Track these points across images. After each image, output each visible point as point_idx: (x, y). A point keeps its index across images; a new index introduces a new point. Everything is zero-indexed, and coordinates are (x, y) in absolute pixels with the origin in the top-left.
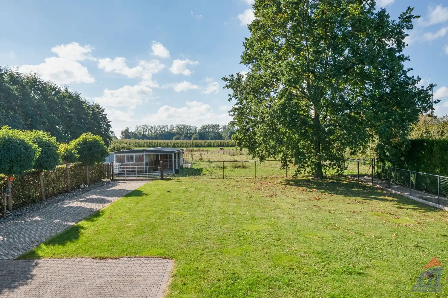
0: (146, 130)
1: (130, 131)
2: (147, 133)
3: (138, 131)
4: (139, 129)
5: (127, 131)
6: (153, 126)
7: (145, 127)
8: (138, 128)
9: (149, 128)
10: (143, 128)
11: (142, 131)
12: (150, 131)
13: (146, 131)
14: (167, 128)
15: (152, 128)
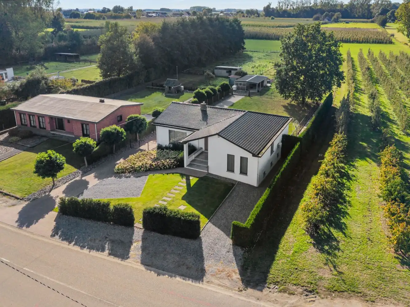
0: (288, 5)
1: (271, 7)
2: (288, 9)
3: (280, 7)
4: (281, 4)
5: (269, 6)
6: (295, 1)
7: (287, 3)
8: (279, 3)
9: (291, 3)
10: (285, 4)
11: (284, 6)
12: (291, 7)
13: (287, 7)
14: (310, 4)
15: (294, 3)
